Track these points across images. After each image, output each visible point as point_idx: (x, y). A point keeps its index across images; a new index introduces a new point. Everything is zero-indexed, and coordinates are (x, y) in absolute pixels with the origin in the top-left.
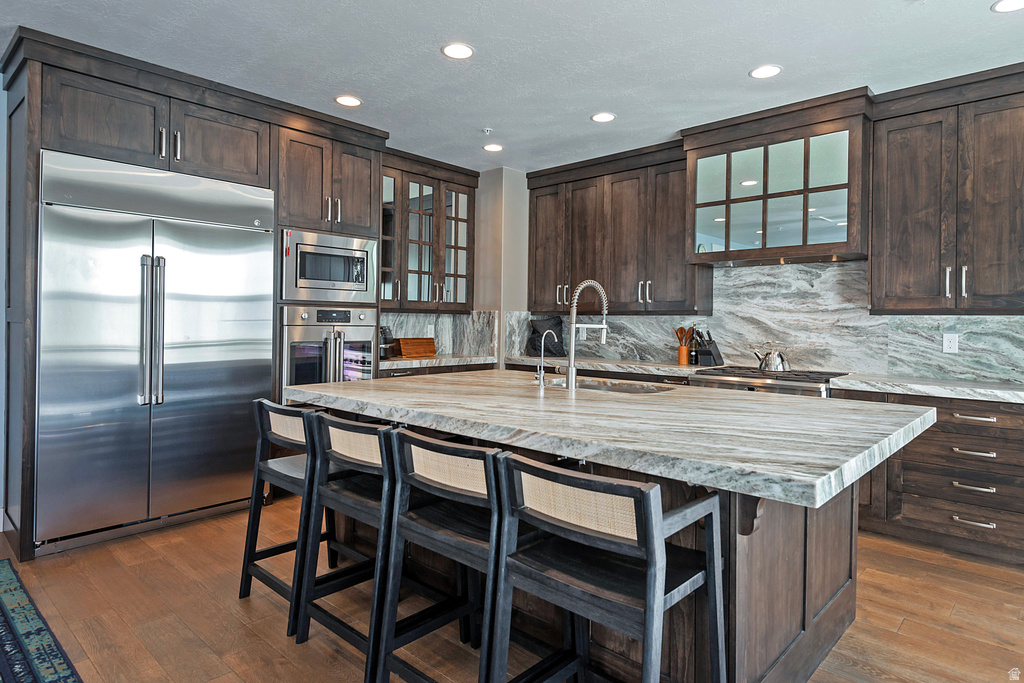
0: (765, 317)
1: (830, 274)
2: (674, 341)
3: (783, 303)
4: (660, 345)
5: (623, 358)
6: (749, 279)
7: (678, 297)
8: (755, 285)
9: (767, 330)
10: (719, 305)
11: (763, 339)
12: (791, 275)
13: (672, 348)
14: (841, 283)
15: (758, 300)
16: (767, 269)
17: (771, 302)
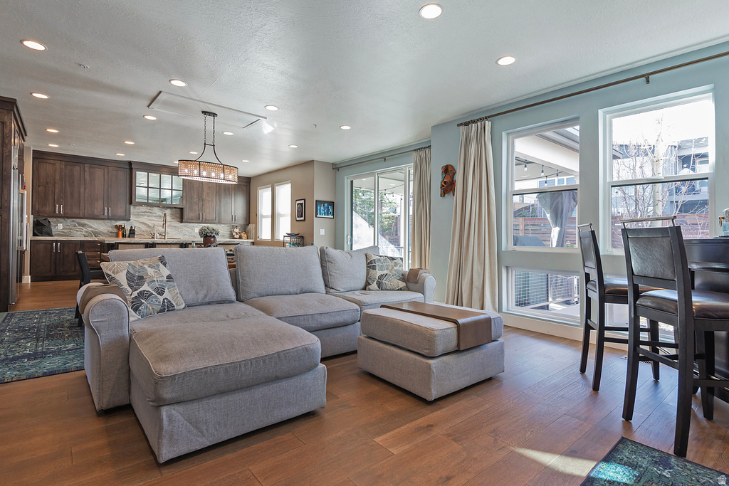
0: (148, 222)
1: (168, 212)
2: (115, 230)
3: (154, 218)
4: (106, 231)
5: (85, 236)
6: (143, 210)
7: (123, 214)
8: (144, 212)
9: (149, 226)
10: (132, 218)
11: (147, 229)
12: (157, 211)
13: (111, 232)
14: (171, 214)
15: (146, 217)
16: (149, 208)
17: (150, 218)
